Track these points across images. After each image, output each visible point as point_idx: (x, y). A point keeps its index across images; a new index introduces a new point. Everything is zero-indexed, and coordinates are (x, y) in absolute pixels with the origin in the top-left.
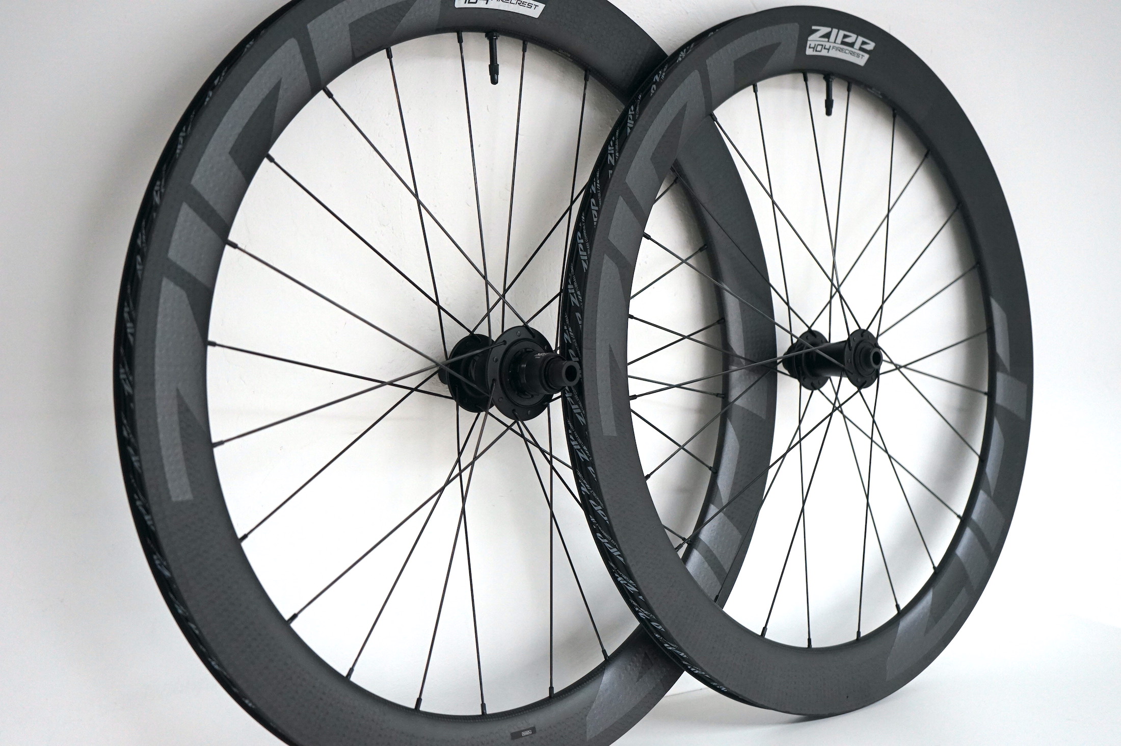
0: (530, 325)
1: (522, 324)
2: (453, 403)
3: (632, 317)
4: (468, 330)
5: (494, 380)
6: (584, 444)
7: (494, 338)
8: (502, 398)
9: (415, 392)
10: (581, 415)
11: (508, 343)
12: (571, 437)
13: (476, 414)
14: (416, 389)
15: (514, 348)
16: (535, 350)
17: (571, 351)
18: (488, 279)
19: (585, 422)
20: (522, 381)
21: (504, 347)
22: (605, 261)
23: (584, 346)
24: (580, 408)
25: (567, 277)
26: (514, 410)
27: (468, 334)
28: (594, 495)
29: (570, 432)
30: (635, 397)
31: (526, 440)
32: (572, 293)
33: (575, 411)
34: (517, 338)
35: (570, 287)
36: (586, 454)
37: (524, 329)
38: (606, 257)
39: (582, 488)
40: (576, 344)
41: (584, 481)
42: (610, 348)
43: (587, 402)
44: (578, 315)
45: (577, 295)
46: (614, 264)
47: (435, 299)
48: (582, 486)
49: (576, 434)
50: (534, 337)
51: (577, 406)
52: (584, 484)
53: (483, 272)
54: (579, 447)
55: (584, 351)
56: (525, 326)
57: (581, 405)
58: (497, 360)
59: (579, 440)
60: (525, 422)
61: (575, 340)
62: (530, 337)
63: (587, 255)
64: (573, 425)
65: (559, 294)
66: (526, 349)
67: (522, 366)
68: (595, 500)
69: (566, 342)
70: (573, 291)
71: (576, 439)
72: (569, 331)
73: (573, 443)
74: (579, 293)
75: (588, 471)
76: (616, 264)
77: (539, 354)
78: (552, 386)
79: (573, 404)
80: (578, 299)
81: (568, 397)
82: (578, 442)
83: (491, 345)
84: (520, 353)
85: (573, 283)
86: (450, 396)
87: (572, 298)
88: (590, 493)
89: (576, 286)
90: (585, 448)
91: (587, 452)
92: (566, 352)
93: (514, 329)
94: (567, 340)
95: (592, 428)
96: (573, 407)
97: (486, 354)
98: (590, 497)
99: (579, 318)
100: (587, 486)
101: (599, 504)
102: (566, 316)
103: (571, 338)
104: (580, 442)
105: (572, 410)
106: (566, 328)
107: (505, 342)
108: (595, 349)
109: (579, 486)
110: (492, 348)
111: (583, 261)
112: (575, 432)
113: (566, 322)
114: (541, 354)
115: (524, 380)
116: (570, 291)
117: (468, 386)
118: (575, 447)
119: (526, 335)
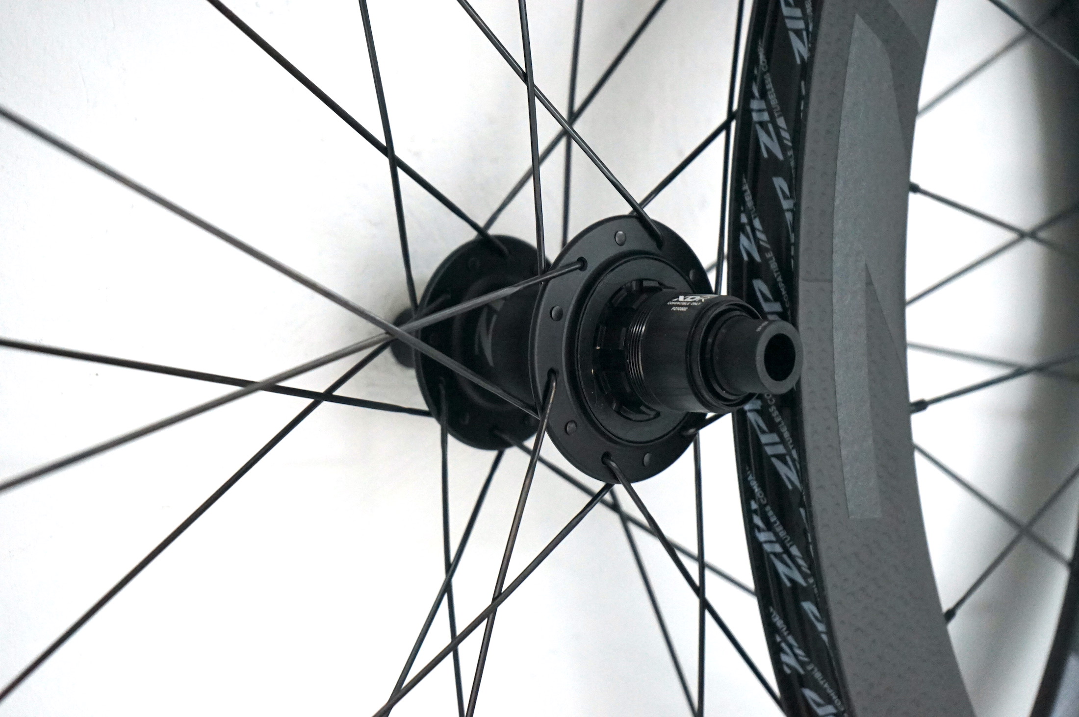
0: (652, 212)
1: (627, 209)
2: (432, 427)
3: (915, 189)
4: (474, 225)
5: (552, 373)
6: (795, 541)
7: (552, 252)
8: (572, 421)
9: (325, 405)
10: (785, 463)
11: (593, 266)
12: (757, 520)
13: (492, 455)
14: (329, 396)
15: (611, 280)
16: (666, 283)
17: (760, 285)
18: (535, 82)
19: (797, 483)
20: (632, 372)
21: (582, 277)
22: (856, 34)
23: (802, 273)
24: (783, 441)
25: (748, 77)
26: (606, 456)
27: (471, 235)
28: (818, 675)
29: (754, 506)
30: (921, 405)
31: (626, 519)
32: (762, 124)
33: (769, 450)
34: (613, 251)
35: (755, 104)
36: (799, 567)
37: (635, 223)
38: (859, 22)
39: (784, 658)
40: (774, 265)
41: (790, 639)
42: (868, 275)
43: (808, 429)
44: (780, 183)
45: (777, 128)
46: (879, 43)
47: (382, 139)
48: (782, 650)
49: (770, 513)
50: (659, 244)
51: (775, 438)
52: (790, 647)
53: (520, 60)
54: (778, 548)
55: (803, 287)
56: (638, 215)
57: (786, 435)
58: (560, 315)
59: (779, 529)
60: (634, 485)
61: (769, 255)
62: (649, 245)
63: (805, 17)
64: (762, 486)
65: (726, 126)
66: (640, 281)
67: (635, 329)
68: (817, 689)
69: (745, 258)
70: (766, 117)
71: (769, 527)
72: (753, 230)
73: (762, 537)
74: (781, 122)
75: (801, 614)
76: (886, 42)
77: (681, 298)
78: (723, 394)
79: (763, 432)
80: (780, 139)
81: (751, 411)
82: (776, 534)
83: (544, 272)
84: (624, 293)
85: (763, 95)
86: (424, 407)
87: (763, 138)
88: (804, 669)
89: (774, 102)
90: (795, 551)
91: (801, 562)
92: (745, 287)
93: (608, 224)
94: (749, 255)
95: (820, 500)
96: (764, 439)
97: (531, 298)
98: (804, 681)
99: (783, 192)
100: (799, 652)
101: (829, 701)
102: (746, 187)
103: (760, 250)
104: (783, 534)
105: (759, 445)
106: (744, 219)
107: (582, 263)
108: (831, 281)
109: (775, 651)
110: (547, 281)
111: (793, 36)
112: (768, 508)
113: (744, 203)
114: (689, 299)
115: (638, 368)
116: (755, 117)
117: (476, 387)
118: (767, 547)
119: (640, 241)
